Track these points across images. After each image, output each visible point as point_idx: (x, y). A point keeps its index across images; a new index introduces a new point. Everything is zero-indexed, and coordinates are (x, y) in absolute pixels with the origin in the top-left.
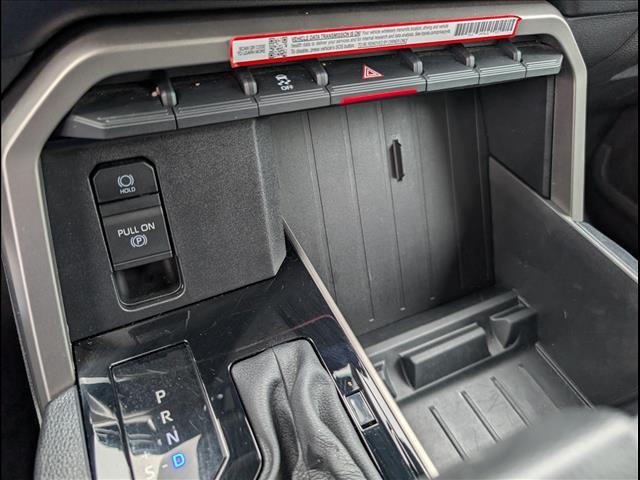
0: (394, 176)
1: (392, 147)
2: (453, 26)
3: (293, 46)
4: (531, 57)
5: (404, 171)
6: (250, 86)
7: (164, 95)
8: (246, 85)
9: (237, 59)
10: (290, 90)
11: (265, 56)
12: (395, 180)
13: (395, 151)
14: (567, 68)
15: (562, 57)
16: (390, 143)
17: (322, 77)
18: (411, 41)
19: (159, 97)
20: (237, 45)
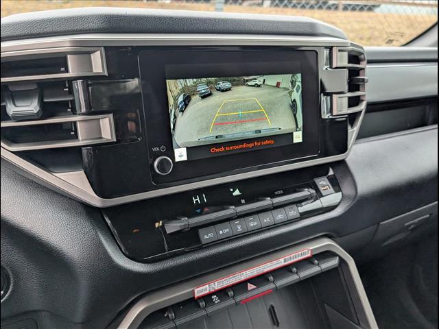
0: (274, 324)
1: (270, 309)
2: (282, 260)
3: (217, 285)
4: (322, 261)
5: (279, 321)
6: (202, 304)
7: (170, 315)
8: (201, 304)
9: (197, 295)
10: (219, 303)
11: (207, 292)
12: (275, 327)
13: (272, 311)
14: (342, 261)
15: (338, 258)
16: (268, 307)
17: (231, 293)
18: (265, 270)
19: (168, 316)
20: (196, 291)
